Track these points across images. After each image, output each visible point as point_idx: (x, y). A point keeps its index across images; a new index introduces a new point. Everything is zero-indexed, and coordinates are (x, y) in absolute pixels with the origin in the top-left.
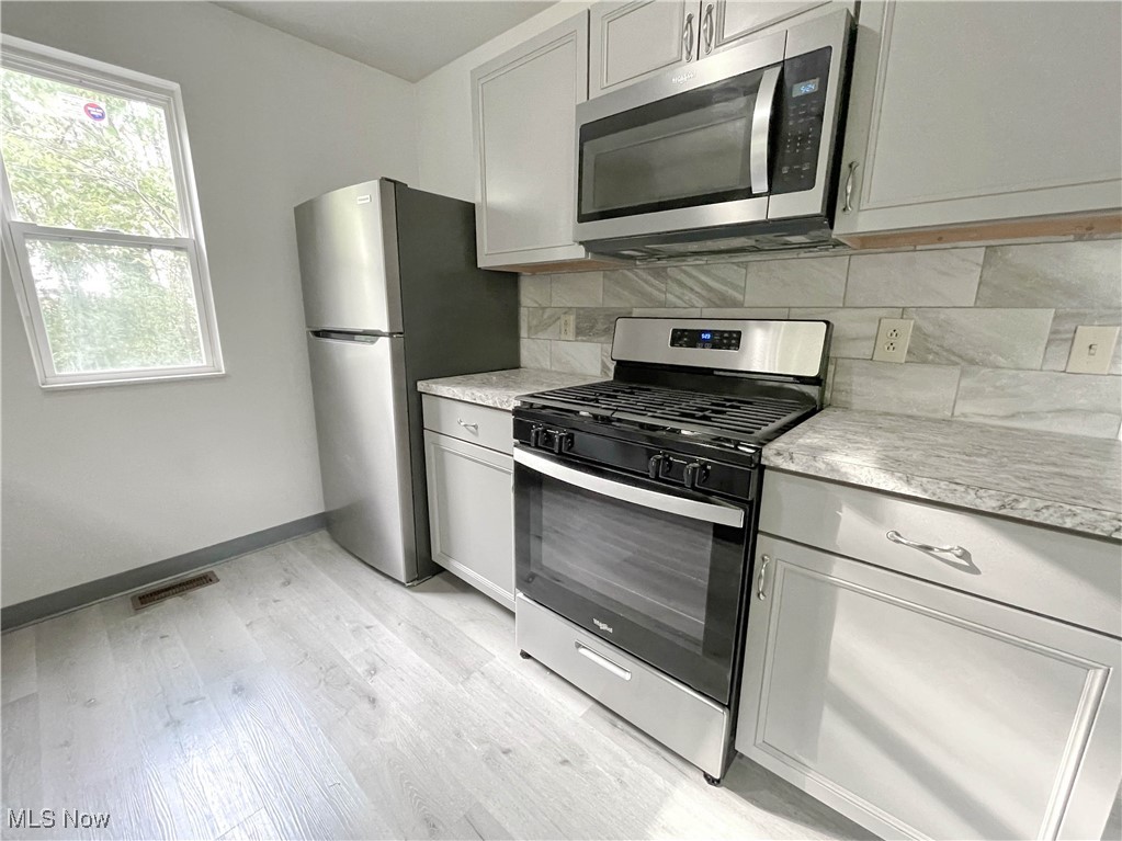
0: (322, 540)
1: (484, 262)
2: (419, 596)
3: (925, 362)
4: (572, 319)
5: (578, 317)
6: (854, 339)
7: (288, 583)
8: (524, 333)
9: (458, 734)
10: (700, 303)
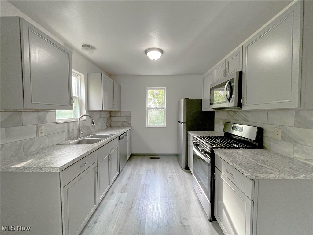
0: (176, 158)
1: (203, 110)
2: (184, 172)
3: (285, 140)
4: (222, 121)
5: (223, 120)
6: (270, 132)
7: (167, 162)
8: (215, 124)
9: (175, 190)
10: (241, 120)
